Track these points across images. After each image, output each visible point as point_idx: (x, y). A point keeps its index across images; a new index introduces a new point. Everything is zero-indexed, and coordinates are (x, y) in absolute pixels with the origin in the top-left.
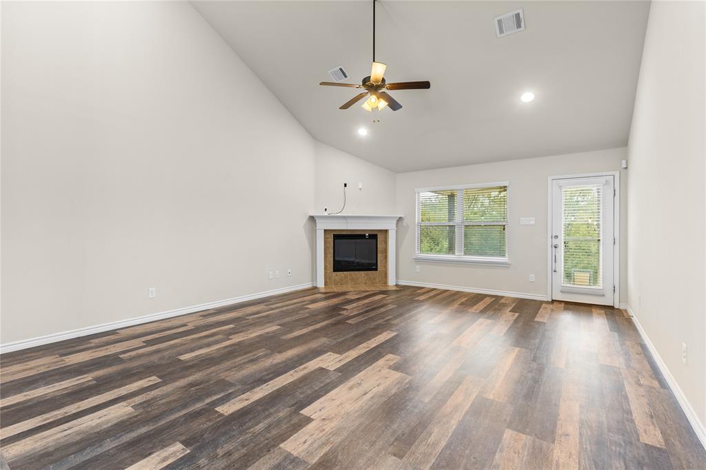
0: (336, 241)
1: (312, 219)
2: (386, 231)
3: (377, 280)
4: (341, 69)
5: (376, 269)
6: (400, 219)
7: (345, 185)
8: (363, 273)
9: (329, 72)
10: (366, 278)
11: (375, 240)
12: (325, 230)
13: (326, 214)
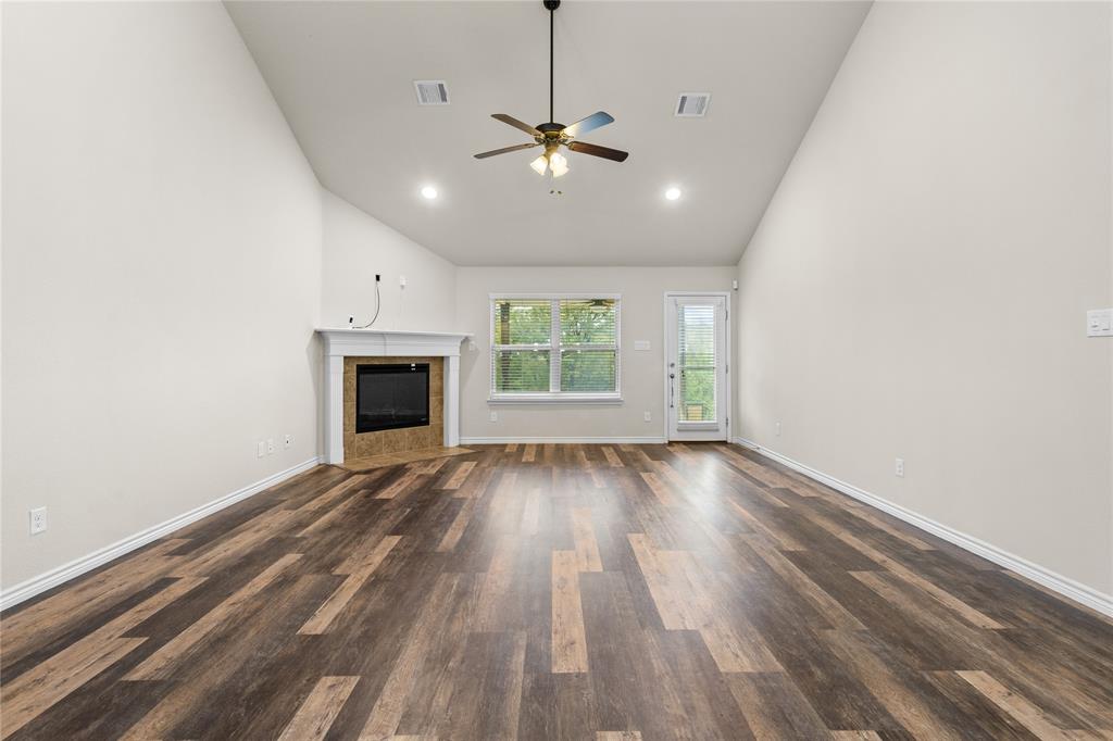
0: (362, 376)
1: (320, 336)
2: (442, 359)
3: (429, 440)
4: (441, 86)
5: (427, 423)
6: (466, 340)
7: (378, 278)
8: (406, 431)
9: (416, 83)
10: (411, 439)
11: (425, 374)
12: (345, 358)
13: (349, 327)
